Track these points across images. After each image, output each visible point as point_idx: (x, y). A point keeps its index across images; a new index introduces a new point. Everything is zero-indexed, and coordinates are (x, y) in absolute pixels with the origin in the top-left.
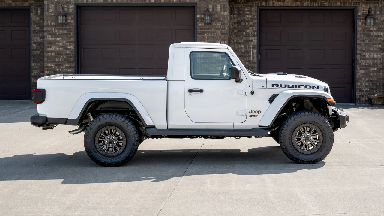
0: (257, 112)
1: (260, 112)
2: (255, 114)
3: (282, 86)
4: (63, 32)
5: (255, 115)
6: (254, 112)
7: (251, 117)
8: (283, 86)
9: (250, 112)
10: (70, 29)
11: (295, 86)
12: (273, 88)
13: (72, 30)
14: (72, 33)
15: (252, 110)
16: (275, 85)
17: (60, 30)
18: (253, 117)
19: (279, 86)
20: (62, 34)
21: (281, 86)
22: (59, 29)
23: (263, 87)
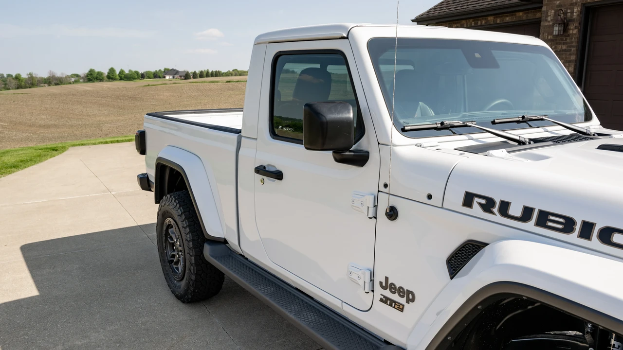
0: (401, 291)
1: (411, 296)
2: (395, 297)
3: (511, 212)
4: (562, 48)
5: (395, 302)
6: (392, 288)
7: (385, 302)
8: (516, 210)
9: (381, 283)
10: (572, 42)
11: (578, 228)
12: (466, 210)
13: (574, 44)
14: (573, 49)
15: (387, 279)
16: (476, 200)
17: (558, 46)
18: (391, 305)
19: (495, 210)
20: (560, 51)
21: (504, 207)
22: (557, 44)
23: (430, 197)
